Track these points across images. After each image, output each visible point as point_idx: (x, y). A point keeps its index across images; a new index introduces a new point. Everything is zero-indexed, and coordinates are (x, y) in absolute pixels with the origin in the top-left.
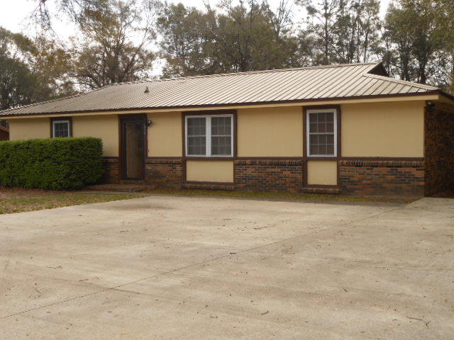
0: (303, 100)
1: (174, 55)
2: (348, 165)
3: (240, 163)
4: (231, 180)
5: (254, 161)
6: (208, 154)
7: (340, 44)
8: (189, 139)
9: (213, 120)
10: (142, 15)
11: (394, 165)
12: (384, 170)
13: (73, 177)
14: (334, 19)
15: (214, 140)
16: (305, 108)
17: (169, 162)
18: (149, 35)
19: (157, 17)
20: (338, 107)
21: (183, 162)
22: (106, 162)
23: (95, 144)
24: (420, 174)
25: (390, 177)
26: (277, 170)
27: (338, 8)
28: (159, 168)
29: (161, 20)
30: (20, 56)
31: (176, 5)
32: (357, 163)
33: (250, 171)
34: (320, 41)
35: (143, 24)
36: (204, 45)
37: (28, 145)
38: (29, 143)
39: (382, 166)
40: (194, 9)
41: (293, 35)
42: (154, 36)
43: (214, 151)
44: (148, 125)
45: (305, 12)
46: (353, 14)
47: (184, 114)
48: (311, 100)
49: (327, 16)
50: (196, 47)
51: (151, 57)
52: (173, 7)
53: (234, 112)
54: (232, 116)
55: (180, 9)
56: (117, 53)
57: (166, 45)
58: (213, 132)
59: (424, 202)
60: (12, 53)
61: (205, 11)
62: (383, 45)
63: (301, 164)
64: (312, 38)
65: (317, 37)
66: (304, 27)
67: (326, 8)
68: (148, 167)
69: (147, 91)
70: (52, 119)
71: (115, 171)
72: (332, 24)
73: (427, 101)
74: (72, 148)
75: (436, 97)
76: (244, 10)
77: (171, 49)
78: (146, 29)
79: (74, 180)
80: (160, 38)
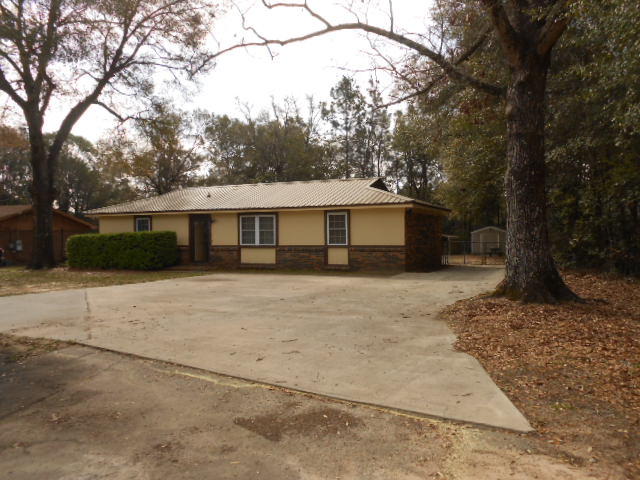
0: (324, 206)
1: (219, 158)
2: (355, 250)
3: (281, 250)
4: (274, 262)
5: (291, 249)
6: (257, 243)
7: (358, 151)
8: (243, 233)
9: (261, 219)
10: (193, 124)
11: (387, 250)
12: (379, 254)
13: (156, 260)
14: (353, 132)
15: (261, 233)
16: (326, 212)
17: (228, 249)
18: (198, 141)
19: (205, 127)
20: (348, 211)
21: (238, 249)
22: (179, 249)
23: (172, 236)
24: (403, 256)
25: (384, 259)
26: (307, 254)
27: (356, 123)
28: (221, 254)
29: (209, 130)
30: (81, 156)
31: (222, 116)
32: (362, 249)
33: (288, 255)
34: (341, 149)
35: (194, 132)
36: (245, 151)
37: (120, 238)
38: (121, 235)
39: (378, 251)
40: (237, 120)
41: (320, 145)
42: (202, 142)
43: (261, 241)
44: (212, 222)
45: (329, 126)
46: (369, 127)
47: (239, 214)
48: (331, 206)
49: (347, 129)
50: (239, 152)
51: (200, 159)
52: (218, 117)
53: (276, 214)
54: (274, 216)
55: (225, 120)
56: (170, 156)
57: (213, 150)
58: (261, 227)
59: (404, 274)
60: (73, 152)
61: (246, 123)
62: (392, 153)
63: (323, 251)
64: (336, 146)
65: (340, 146)
66: (329, 137)
67: (346, 123)
68: (212, 253)
69: (209, 196)
70: (135, 217)
71: (185, 256)
72: (352, 135)
73: (406, 208)
74: (156, 239)
75: (411, 206)
76: (280, 124)
77: (216, 154)
78: (197, 137)
79: (157, 263)
80: (207, 144)
